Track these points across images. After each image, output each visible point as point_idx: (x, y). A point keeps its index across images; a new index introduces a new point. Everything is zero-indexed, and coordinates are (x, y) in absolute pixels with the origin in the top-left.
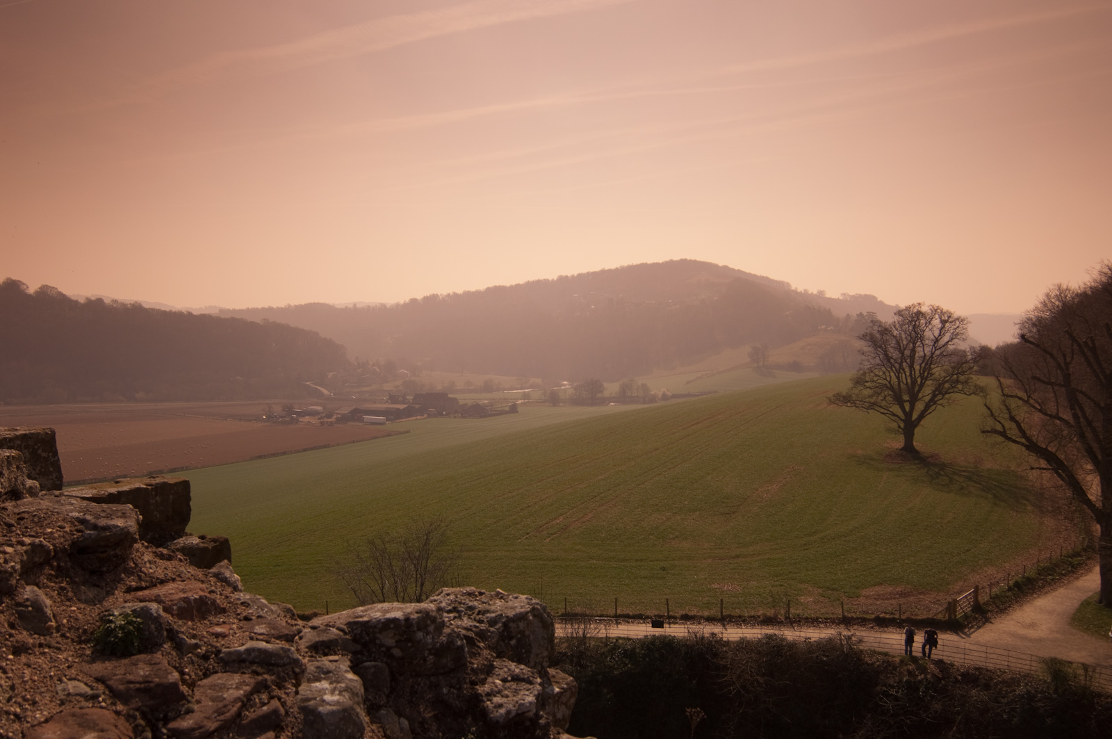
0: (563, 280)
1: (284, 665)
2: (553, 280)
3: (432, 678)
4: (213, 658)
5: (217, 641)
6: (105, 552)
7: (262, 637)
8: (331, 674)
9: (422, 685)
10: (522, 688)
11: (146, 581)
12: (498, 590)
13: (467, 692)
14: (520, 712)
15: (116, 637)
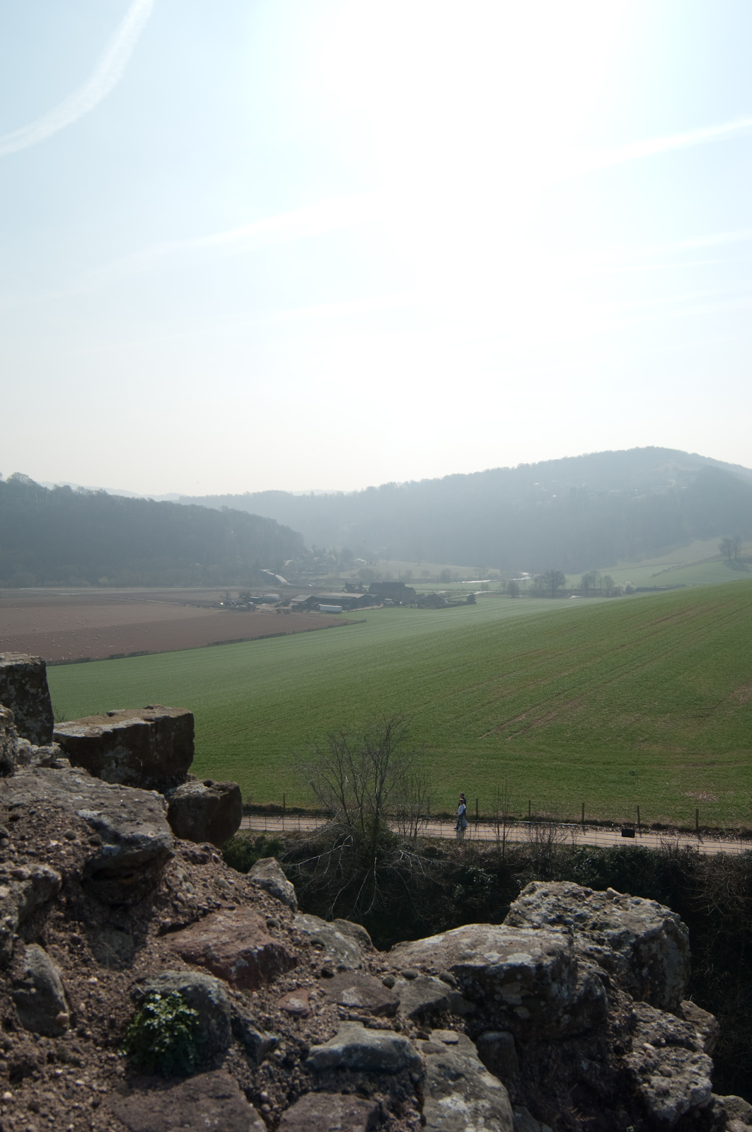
0: (523, 468)
1: (399, 1070)
2: (513, 468)
3: (565, 1045)
4: (298, 1066)
5: (299, 1030)
6: (131, 876)
7: (354, 1013)
8: (463, 1079)
9: (553, 1056)
10: (684, 1058)
11: (184, 915)
12: (610, 889)
13: (614, 1066)
14: (694, 1104)
15: (162, 1044)
